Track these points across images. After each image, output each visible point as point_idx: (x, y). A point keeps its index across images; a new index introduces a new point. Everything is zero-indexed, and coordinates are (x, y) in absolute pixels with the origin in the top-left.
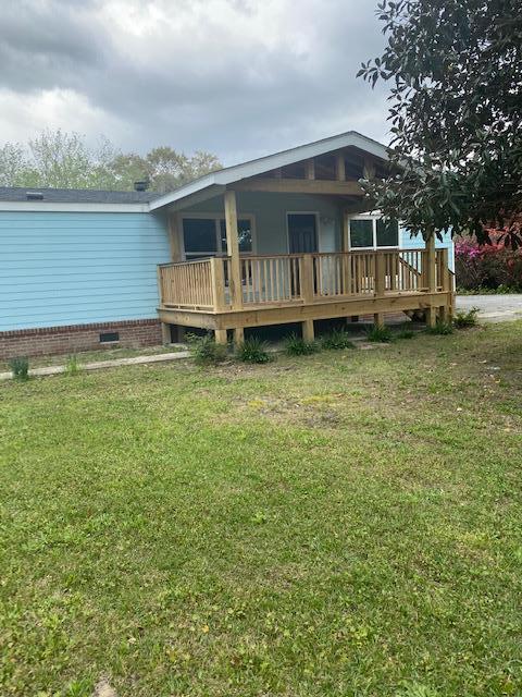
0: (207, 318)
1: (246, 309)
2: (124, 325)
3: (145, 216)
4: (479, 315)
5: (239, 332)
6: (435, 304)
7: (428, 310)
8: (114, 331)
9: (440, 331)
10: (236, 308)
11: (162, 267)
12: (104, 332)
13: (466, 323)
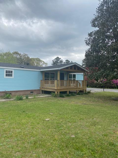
0: (54, 90)
1: (60, 89)
2: (34, 90)
3: (39, 72)
4: (91, 91)
5: (59, 92)
6: (85, 89)
7: (84, 90)
8: (33, 91)
9: (86, 94)
10: (59, 88)
11: (42, 80)
12: (31, 91)
13: (89, 92)
